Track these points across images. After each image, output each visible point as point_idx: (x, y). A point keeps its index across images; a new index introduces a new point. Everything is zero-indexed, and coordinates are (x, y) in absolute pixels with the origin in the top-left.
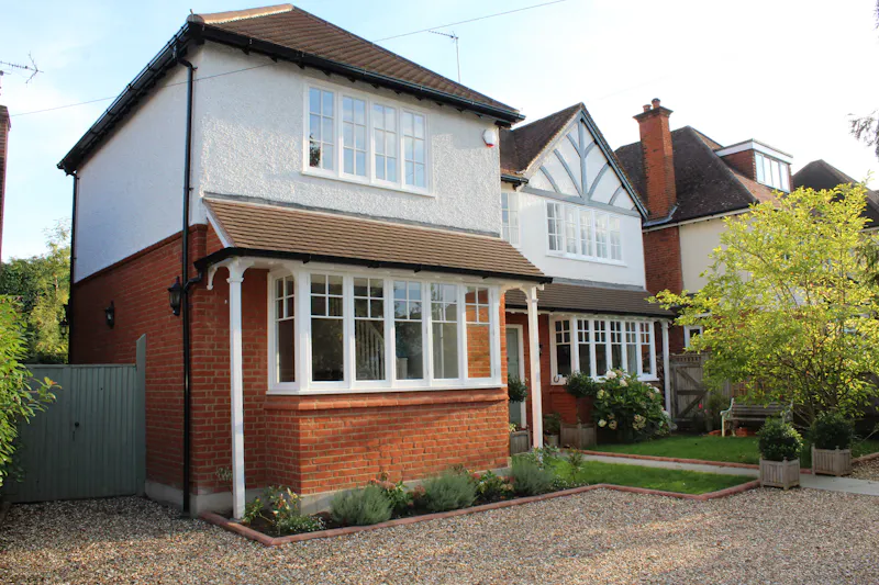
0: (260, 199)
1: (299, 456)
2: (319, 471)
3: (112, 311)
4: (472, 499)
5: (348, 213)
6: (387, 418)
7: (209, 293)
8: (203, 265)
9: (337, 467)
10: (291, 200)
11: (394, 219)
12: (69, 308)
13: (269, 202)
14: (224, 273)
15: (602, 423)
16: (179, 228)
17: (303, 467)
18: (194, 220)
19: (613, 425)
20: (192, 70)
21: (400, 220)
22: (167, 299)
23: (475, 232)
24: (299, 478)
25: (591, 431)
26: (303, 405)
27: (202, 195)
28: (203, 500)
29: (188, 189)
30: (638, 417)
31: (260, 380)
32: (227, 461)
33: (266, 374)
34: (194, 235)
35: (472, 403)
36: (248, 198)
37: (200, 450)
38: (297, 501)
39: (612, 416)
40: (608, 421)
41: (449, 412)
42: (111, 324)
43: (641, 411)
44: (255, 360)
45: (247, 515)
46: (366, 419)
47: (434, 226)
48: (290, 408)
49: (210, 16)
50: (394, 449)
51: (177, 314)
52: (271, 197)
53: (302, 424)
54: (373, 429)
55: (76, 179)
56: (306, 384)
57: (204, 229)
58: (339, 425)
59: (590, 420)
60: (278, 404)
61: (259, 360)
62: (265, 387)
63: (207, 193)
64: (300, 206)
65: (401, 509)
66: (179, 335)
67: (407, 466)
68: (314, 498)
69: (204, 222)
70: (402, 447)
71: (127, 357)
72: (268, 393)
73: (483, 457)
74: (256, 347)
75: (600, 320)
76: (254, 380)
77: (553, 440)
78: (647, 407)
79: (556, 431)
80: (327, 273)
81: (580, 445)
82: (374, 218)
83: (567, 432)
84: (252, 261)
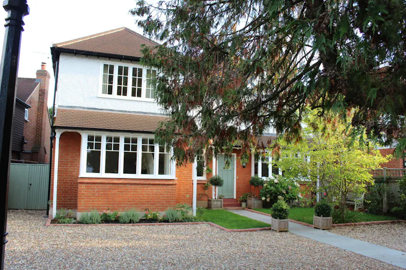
0: (81, 107)
2: (86, 205)
5: (117, 111)
9: (93, 204)
10: (93, 107)
13: (84, 108)
15: (263, 198)
17: (79, 202)
18: (55, 115)
19: (268, 200)
21: (141, 112)
24: (78, 206)
25: (259, 202)
26: (80, 180)
27: (57, 107)
29: (54, 104)
30: (280, 197)
31: (77, 172)
34: (54, 120)
35: (159, 184)
36: (75, 107)
39: (268, 195)
40: (266, 198)
43: (282, 194)
44: (75, 164)
53: (80, 187)
56: (83, 173)
58: (95, 189)
59: (258, 197)
61: (76, 164)
62: (79, 174)
63: (59, 106)
64: (97, 109)
72: (79, 176)
76: (74, 171)
77: (244, 204)
78: (287, 193)
79: (246, 201)
80: (95, 134)
81: (252, 207)
82: (129, 112)
83: (249, 201)
84: (64, 130)
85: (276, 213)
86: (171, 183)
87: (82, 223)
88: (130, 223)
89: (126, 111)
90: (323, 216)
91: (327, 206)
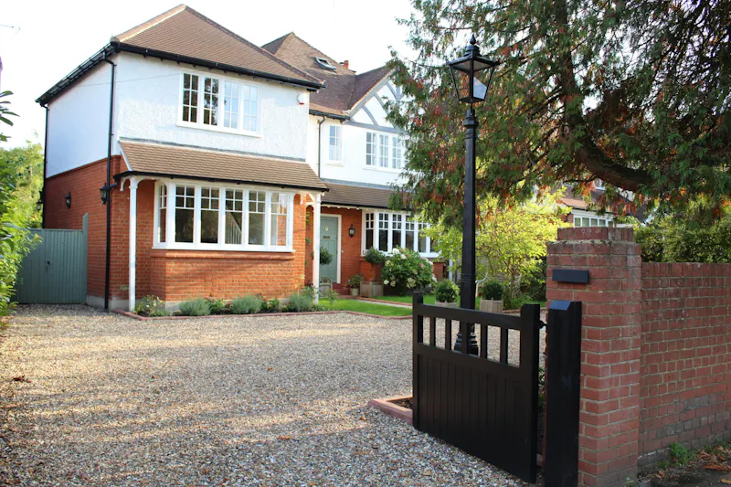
0: (152, 141)
1: (165, 281)
2: (176, 290)
3: (69, 198)
4: (258, 309)
5: (205, 148)
6: (217, 265)
7: (122, 192)
8: (118, 178)
9: (187, 288)
10: (170, 141)
11: (233, 151)
12: (43, 194)
13: (157, 142)
14: (128, 183)
15: (386, 282)
16: (106, 155)
17: (167, 287)
18: (114, 153)
19: (393, 284)
20: (114, 66)
21: (238, 152)
22: (99, 195)
23: (287, 158)
24: (165, 293)
25: (380, 287)
26: (168, 254)
27: (118, 139)
28: (114, 303)
29: (111, 134)
30: (410, 280)
31: (149, 241)
32: (127, 282)
33: (152, 238)
34: (113, 160)
35: (273, 259)
36: (144, 140)
37: (113, 277)
38: (164, 305)
39: (393, 278)
40: (390, 281)
41: (256, 264)
42: (69, 206)
43: (413, 275)
44: (147, 230)
45: (136, 309)
46: (204, 265)
47: (260, 155)
48: (162, 256)
49: (128, 32)
50: (221, 282)
51: (104, 203)
52: (158, 139)
53: (168, 264)
54: (208, 270)
55: (47, 110)
56: (171, 243)
57: (119, 158)
58: (189, 267)
59: (378, 280)
60: (157, 254)
61: (149, 230)
62: (152, 245)
63: (122, 138)
64: (175, 144)
65: (216, 311)
66: (105, 215)
67: (229, 292)
68: (172, 304)
69: (119, 154)
70: (226, 281)
71: (78, 226)
72: (152, 248)
73: (277, 291)
74: (147, 223)
75: (397, 214)
76: (145, 241)
77: (354, 292)
78: (419, 274)
79: (358, 286)
80: (186, 184)
81: (370, 295)
82: (221, 150)
83: (364, 287)
84: (142, 178)
85: (444, 294)
86: (288, 257)
87: (188, 315)
88: (249, 313)
89: (216, 149)
90: (494, 299)
91: (499, 287)
